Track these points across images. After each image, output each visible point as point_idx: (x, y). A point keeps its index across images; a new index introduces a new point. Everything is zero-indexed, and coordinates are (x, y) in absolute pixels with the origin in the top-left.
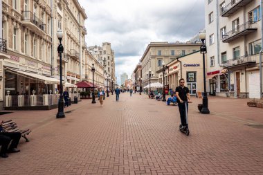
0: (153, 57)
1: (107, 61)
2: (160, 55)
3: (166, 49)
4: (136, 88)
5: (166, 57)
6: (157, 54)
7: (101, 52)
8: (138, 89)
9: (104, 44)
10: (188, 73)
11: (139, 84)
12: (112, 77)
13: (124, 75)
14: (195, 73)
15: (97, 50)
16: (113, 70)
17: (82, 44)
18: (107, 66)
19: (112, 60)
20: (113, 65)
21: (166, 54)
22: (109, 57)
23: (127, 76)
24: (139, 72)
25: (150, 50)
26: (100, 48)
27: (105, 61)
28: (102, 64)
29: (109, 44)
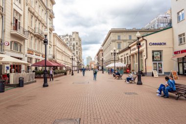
0: (113, 41)
1: (76, 46)
2: (119, 39)
3: (125, 34)
4: (98, 67)
5: (124, 41)
6: (117, 38)
7: (71, 39)
8: (100, 68)
9: (73, 33)
10: (153, 52)
11: (101, 64)
12: (80, 59)
13: (89, 58)
14: (160, 52)
15: (68, 37)
16: (81, 53)
17: (49, 26)
18: (76, 50)
19: (80, 46)
20: (81, 50)
21: (125, 38)
22: (77, 43)
23: (91, 59)
24: (101, 55)
25: (111, 35)
26: (70, 36)
27: (74, 46)
28: (72, 48)
29: (77, 33)
